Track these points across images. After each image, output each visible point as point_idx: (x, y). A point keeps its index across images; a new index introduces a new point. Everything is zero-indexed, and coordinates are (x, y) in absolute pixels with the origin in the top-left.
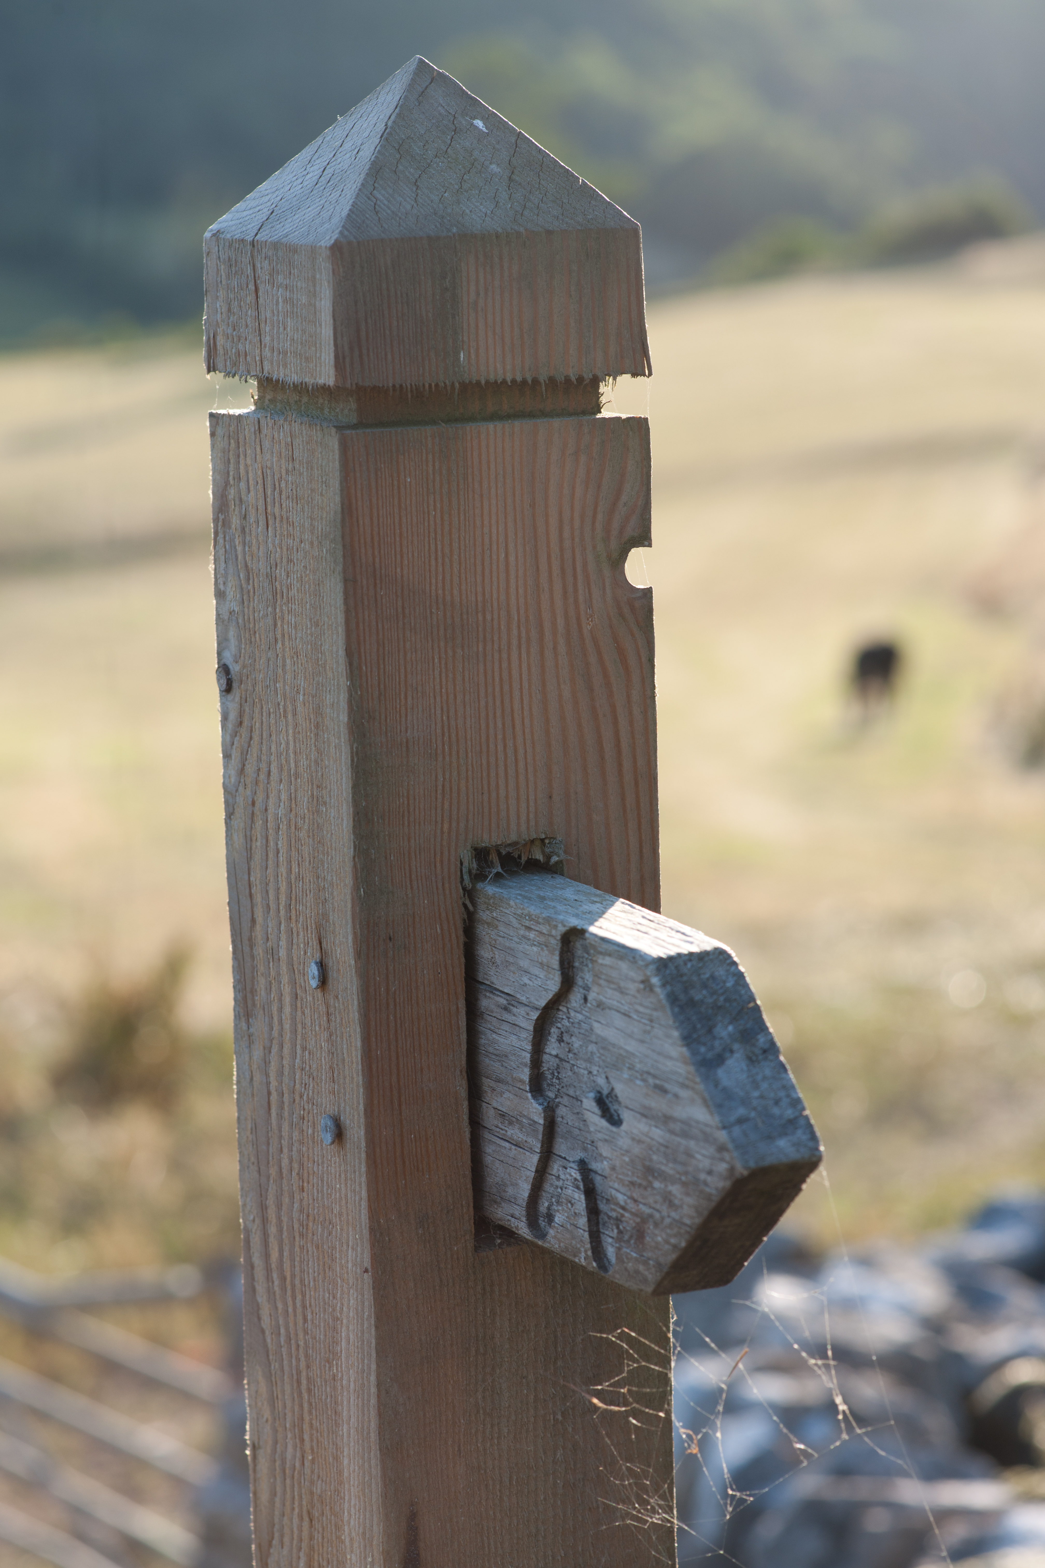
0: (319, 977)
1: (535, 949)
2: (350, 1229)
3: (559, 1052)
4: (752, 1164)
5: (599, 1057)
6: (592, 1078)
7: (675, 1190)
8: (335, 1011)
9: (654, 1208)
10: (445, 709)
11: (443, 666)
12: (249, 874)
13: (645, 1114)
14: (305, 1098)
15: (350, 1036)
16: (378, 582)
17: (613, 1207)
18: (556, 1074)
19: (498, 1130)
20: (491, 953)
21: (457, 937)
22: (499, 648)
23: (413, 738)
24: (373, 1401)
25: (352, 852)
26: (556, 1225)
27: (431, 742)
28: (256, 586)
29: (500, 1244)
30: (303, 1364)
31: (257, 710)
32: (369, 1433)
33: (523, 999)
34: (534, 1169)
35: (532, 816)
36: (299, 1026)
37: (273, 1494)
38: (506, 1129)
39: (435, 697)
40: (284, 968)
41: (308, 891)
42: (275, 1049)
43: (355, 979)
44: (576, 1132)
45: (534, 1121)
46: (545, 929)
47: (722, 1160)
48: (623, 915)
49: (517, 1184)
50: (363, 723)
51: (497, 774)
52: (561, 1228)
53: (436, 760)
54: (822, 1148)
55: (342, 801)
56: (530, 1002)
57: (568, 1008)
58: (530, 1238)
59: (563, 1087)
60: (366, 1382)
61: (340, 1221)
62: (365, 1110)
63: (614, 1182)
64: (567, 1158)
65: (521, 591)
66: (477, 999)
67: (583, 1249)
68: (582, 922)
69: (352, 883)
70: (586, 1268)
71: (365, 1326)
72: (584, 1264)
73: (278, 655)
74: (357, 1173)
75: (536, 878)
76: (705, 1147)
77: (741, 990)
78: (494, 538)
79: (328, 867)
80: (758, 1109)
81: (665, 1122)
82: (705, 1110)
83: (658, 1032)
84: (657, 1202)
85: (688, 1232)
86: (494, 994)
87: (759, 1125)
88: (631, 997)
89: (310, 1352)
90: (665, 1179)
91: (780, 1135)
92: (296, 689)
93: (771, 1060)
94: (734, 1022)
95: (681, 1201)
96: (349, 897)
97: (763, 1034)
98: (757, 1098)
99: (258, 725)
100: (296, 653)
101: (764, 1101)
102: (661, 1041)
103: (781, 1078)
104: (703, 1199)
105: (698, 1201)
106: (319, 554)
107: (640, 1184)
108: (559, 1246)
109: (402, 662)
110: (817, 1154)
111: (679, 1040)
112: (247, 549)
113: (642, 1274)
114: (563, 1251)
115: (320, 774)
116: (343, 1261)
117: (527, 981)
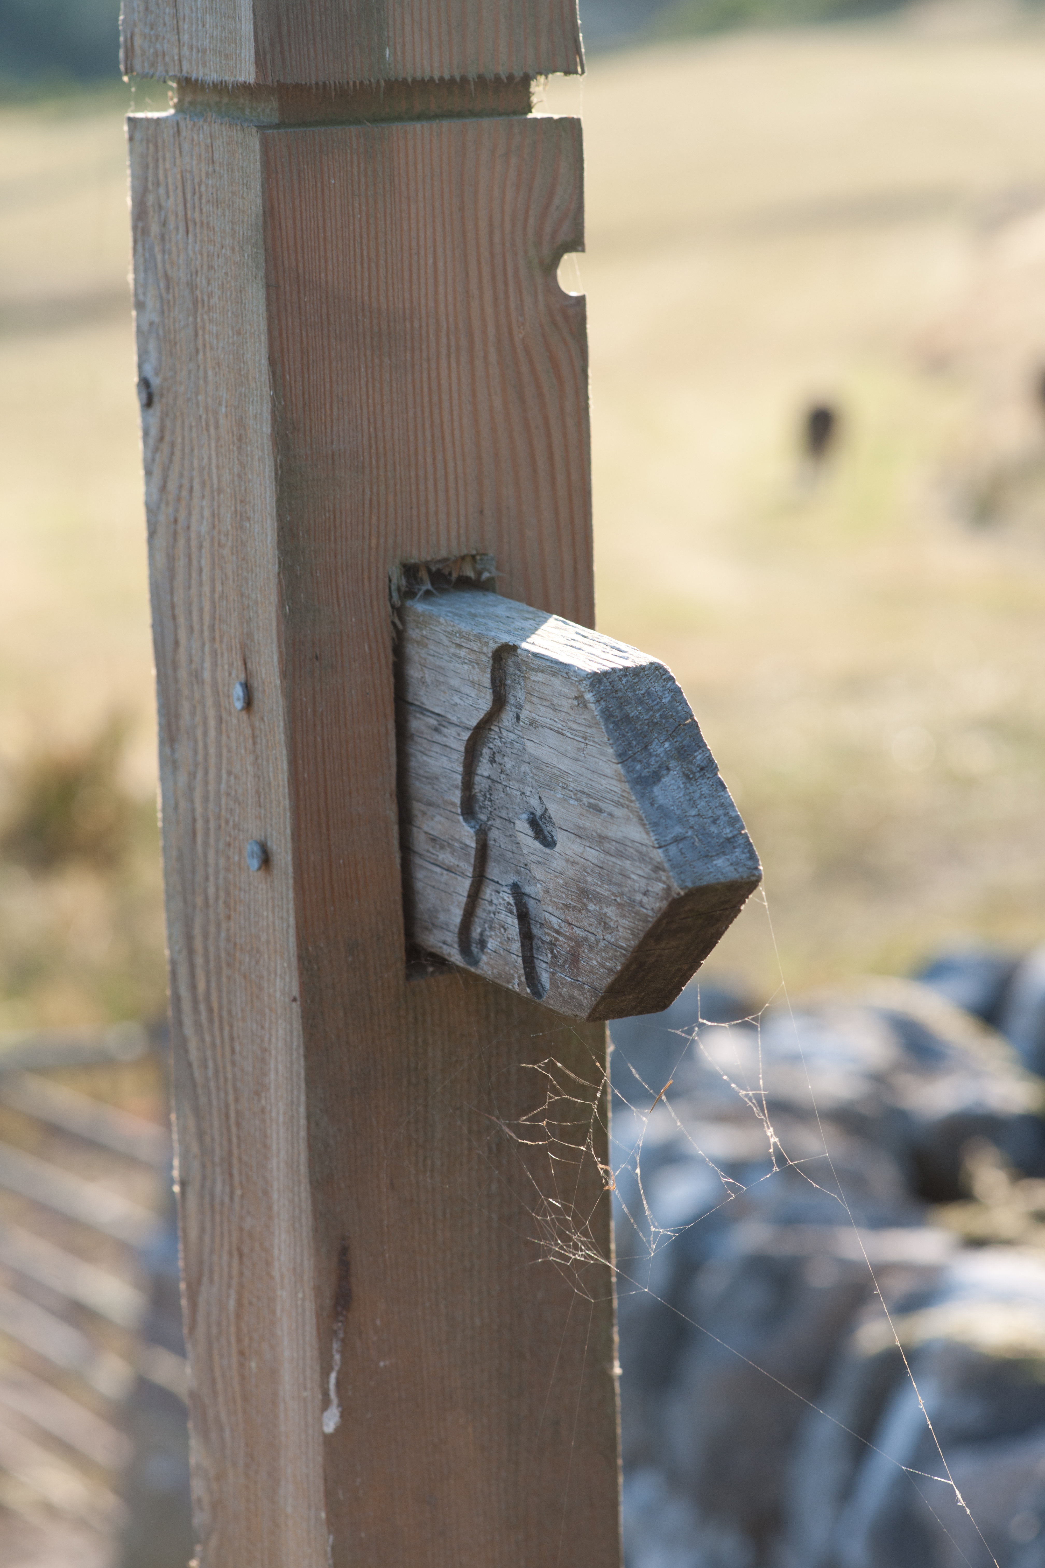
0: (244, 698)
1: (466, 667)
2: (278, 957)
4: (689, 884)
5: (532, 778)
6: (525, 799)
7: (611, 911)
8: (261, 733)
9: (588, 931)
10: (372, 420)
11: (370, 375)
12: (172, 595)
13: (579, 834)
14: (231, 823)
15: (276, 759)
16: (302, 287)
17: (547, 931)
18: (488, 796)
19: (429, 854)
20: (421, 673)
21: (386, 656)
22: (428, 356)
23: (339, 450)
24: (303, 1133)
25: (277, 569)
26: (489, 951)
27: (357, 454)
28: (176, 295)
29: (433, 973)
30: (231, 1097)
31: (178, 424)
32: (298, 1166)
33: (454, 719)
34: (466, 894)
35: (462, 531)
36: (225, 751)
37: (202, 1230)
38: (438, 853)
39: (361, 408)
40: (208, 691)
41: (232, 611)
42: (200, 775)
43: (280, 700)
44: (509, 855)
45: (466, 845)
46: (475, 646)
47: (658, 880)
48: (556, 631)
49: (448, 910)
50: (287, 435)
51: (426, 488)
52: (494, 954)
53: (363, 473)
54: (761, 868)
56: (461, 722)
57: (499, 727)
59: (495, 809)
60: (295, 1115)
61: (268, 949)
62: (292, 835)
63: (548, 905)
64: (500, 882)
65: (450, 298)
66: (407, 721)
67: (516, 975)
69: (277, 600)
70: (519, 994)
71: (295, 1056)
72: (518, 990)
73: (199, 367)
74: (285, 900)
75: (467, 595)
76: (640, 867)
77: (678, 706)
78: (422, 242)
79: (252, 585)
80: (695, 828)
81: (600, 842)
82: (640, 829)
83: (592, 749)
84: (591, 925)
85: (624, 955)
86: (424, 715)
87: (696, 844)
88: (564, 714)
89: (239, 1084)
90: (600, 901)
91: (717, 854)
92: (218, 401)
93: (709, 778)
94: (671, 739)
95: (616, 924)
96: (274, 616)
97: (700, 751)
98: (694, 816)
99: (179, 440)
100: (218, 364)
101: (701, 819)
102: (595, 759)
103: (719, 796)
104: (639, 920)
105: (634, 923)
106: (240, 260)
107: (575, 907)
108: (492, 973)
109: (327, 371)
110: (756, 873)
111: (614, 757)
112: (167, 257)
113: (577, 999)
114: (496, 978)
115: (243, 488)
116: (271, 991)
117: (458, 701)
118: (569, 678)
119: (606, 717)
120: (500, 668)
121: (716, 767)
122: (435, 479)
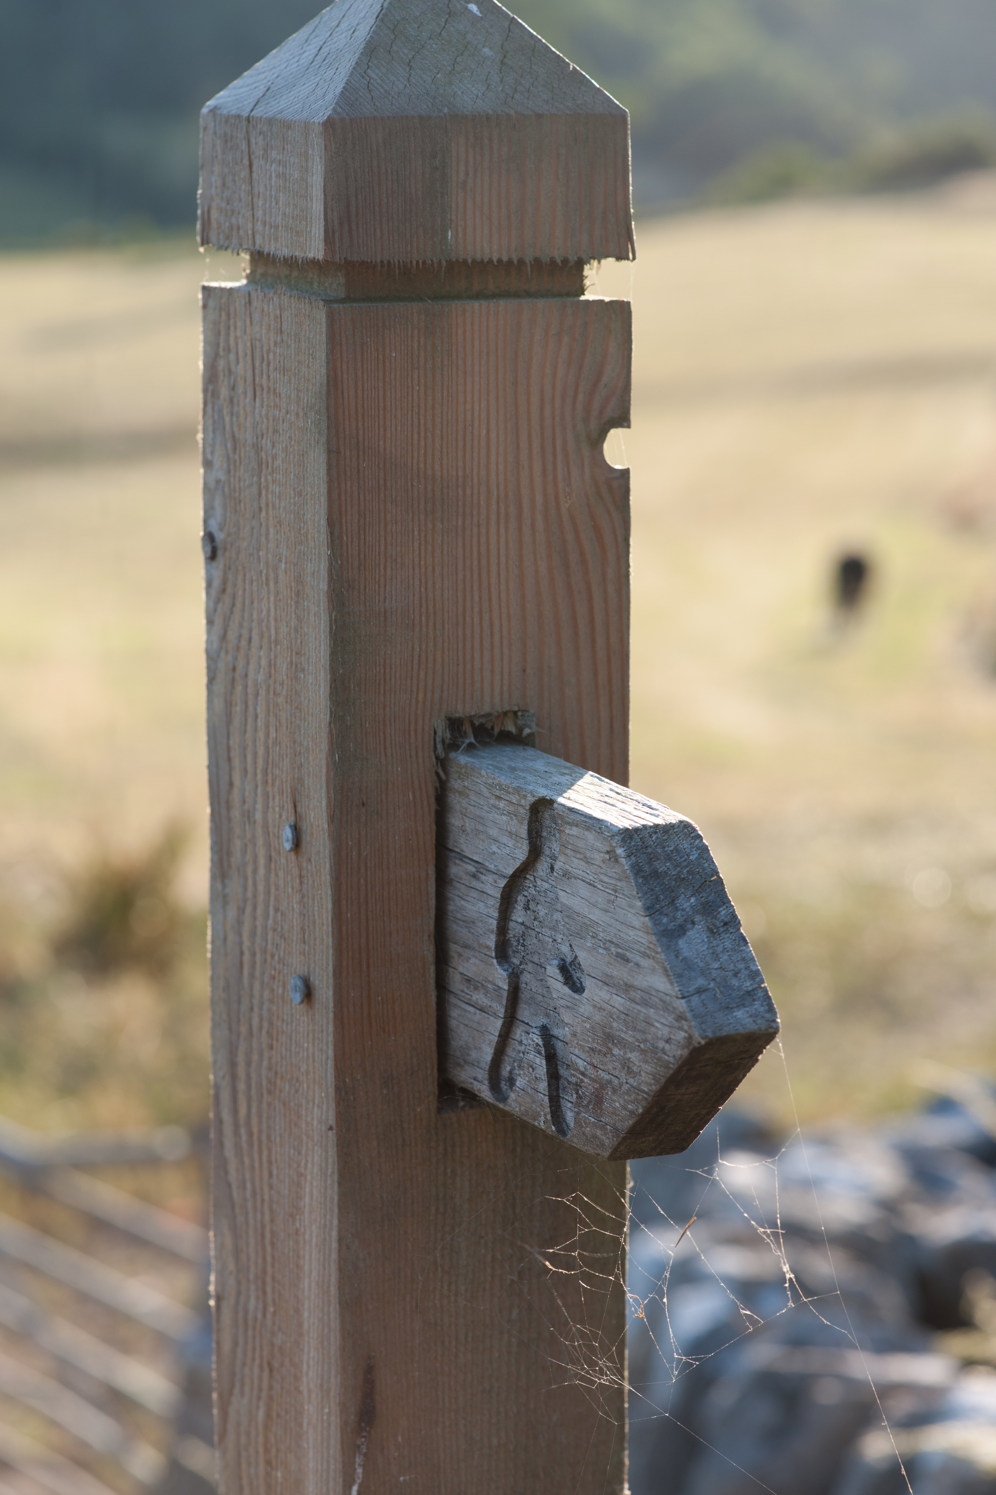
0: (293, 840)
1: (504, 818)
2: (317, 1087)
4: (710, 1034)
5: (564, 926)
6: (556, 946)
7: (634, 1057)
8: (308, 873)
9: (612, 1075)
10: (423, 581)
11: (423, 538)
12: (228, 738)
13: (607, 982)
14: (276, 958)
15: (321, 898)
16: (361, 454)
17: (573, 1072)
19: (463, 994)
20: (461, 821)
21: (429, 805)
22: (478, 522)
23: (391, 608)
24: (334, 1256)
25: (328, 718)
26: (517, 1089)
27: (408, 613)
28: (242, 455)
29: (464, 1107)
30: (267, 1218)
31: (240, 578)
32: (329, 1287)
33: (492, 867)
34: (497, 1034)
35: (505, 688)
36: (273, 889)
37: (235, 1344)
38: (472, 994)
39: (414, 569)
40: (259, 831)
41: (285, 756)
42: (249, 910)
43: (327, 842)
44: (540, 998)
45: (498, 987)
46: (514, 799)
47: (681, 1029)
48: (591, 787)
49: (480, 1048)
50: (342, 592)
51: (473, 647)
52: (522, 1092)
53: (413, 631)
54: (779, 1020)
55: (320, 668)
56: (498, 870)
57: (534, 876)
59: (528, 954)
60: (327, 1238)
61: (307, 1079)
62: (334, 971)
63: (575, 1048)
64: (530, 1024)
65: (501, 467)
66: (446, 867)
68: (551, 793)
69: (327, 748)
70: (545, 1132)
71: (329, 1182)
72: (543, 1128)
73: (261, 524)
74: (325, 1033)
75: (508, 749)
76: (664, 1016)
77: (705, 863)
78: (476, 414)
79: (304, 733)
80: (717, 980)
81: (626, 990)
82: (665, 979)
83: (622, 902)
84: (615, 1069)
85: (646, 1099)
86: (463, 861)
87: (718, 996)
88: (596, 867)
89: (275, 1206)
90: (625, 1046)
91: (738, 1006)
92: (278, 558)
93: (731, 933)
94: (697, 894)
95: (639, 1068)
96: (324, 763)
97: (724, 907)
98: (716, 969)
99: (240, 592)
100: (279, 522)
101: (723, 972)
102: (624, 911)
103: (741, 951)
104: (661, 1066)
105: (656, 1069)
106: (304, 426)
107: (600, 1050)
108: (520, 1110)
109: (382, 533)
110: (774, 1025)
111: (642, 910)
112: (234, 419)
113: (599, 1139)
114: (523, 1115)
115: (299, 641)
116: (309, 1119)
117: (495, 849)
118: (602, 833)
119: (635, 871)
120: (537, 821)
121: (739, 922)
122: (481, 638)
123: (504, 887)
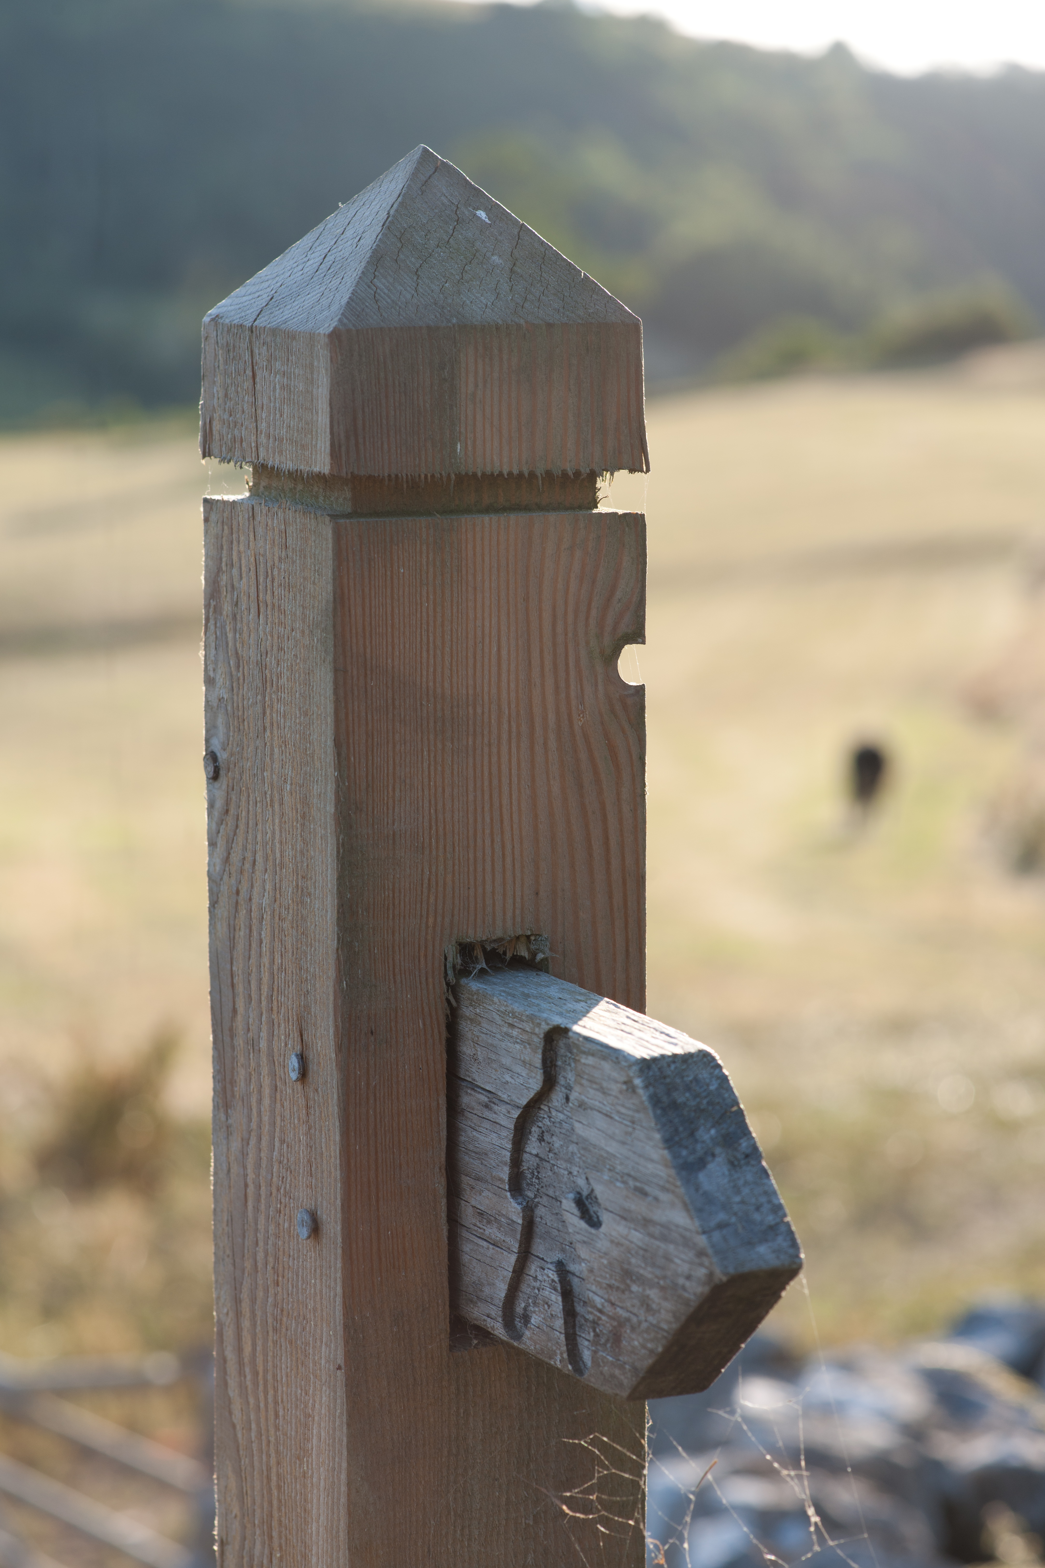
0: (300, 1069)
1: (518, 1046)
2: (324, 1325)
3: (539, 1152)
4: (731, 1270)
5: (580, 1158)
6: (572, 1179)
7: (653, 1294)
8: (315, 1104)
9: (631, 1312)
10: (433, 802)
11: (432, 759)
12: (232, 964)
13: (625, 1216)
14: (282, 1191)
15: (329, 1130)
16: (369, 672)
17: (590, 1309)
19: (476, 1228)
20: (473, 1049)
21: (439, 1032)
22: (489, 742)
23: (400, 830)
24: (343, 1500)
25: (336, 945)
26: (532, 1327)
27: (418, 835)
28: (246, 674)
29: (476, 1344)
30: (273, 1461)
31: (244, 799)
32: (338, 1532)
33: (505, 1097)
34: (511, 1269)
35: (518, 912)
36: (278, 1119)
38: (484, 1227)
39: (423, 790)
40: (264, 1059)
41: (290, 983)
42: (253, 1141)
43: (335, 1072)
44: (555, 1232)
45: (512, 1221)
46: (528, 1027)
47: (701, 1265)
48: (607, 1014)
49: (493, 1284)
50: (349, 815)
51: (484, 869)
52: (537, 1330)
53: (423, 854)
54: (802, 1256)
55: (327, 893)
56: (512, 1100)
57: (549, 1107)
58: (505, 1339)
59: (542, 1187)
60: (336, 1481)
61: (315, 1316)
62: (342, 1205)
63: (592, 1284)
64: (545, 1259)
65: (512, 685)
66: (458, 1096)
67: (558, 1352)
69: (334, 975)
70: (561, 1371)
71: (337, 1423)
72: (559, 1367)
73: (266, 744)
74: (333, 1269)
75: (520, 975)
76: (684, 1252)
77: (724, 1094)
78: (487, 631)
79: (311, 959)
80: (739, 1214)
81: (645, 1225)
82: (685, 1214)
83: (639, 1134)
84: (634, 1306)
85: (666, 1337)
86: (475, 1091)
87: (739, 1230)
88: (613, 1098)
89: (281, 1448)
90: (643, 1282)
91: (760, 1241)
92: (283, 779)
93: (753, 1165)
94: (717, 1126)
95: (659, 1306)
96: (331, 990)
97: (745, 1139)
98: (738, 1203)
99: (244, 814)
100: (284, 742)
101: (745, 1206)
102: (642, 1143)
103: (763, 1184)
104: (681, 1304)
105: (676, 1306)
106: (310, 643)
107: (618, 1287)
108: (535, 1348)
109: (391, 754)
110: (797, 1260)
111: (661, 1142)
112: (238, 636)
113: (617, 1378)
114: (538, 1353)
115: (305, 864)
116: (316, 1358)
117: (509, 1079)
118: (618, 1063)
119: (654, 1102)
121: (761, 1155)
122: (493, 861)
123: (518, 1118)
